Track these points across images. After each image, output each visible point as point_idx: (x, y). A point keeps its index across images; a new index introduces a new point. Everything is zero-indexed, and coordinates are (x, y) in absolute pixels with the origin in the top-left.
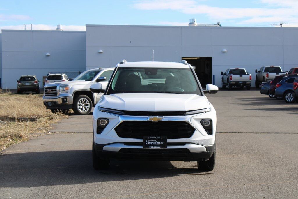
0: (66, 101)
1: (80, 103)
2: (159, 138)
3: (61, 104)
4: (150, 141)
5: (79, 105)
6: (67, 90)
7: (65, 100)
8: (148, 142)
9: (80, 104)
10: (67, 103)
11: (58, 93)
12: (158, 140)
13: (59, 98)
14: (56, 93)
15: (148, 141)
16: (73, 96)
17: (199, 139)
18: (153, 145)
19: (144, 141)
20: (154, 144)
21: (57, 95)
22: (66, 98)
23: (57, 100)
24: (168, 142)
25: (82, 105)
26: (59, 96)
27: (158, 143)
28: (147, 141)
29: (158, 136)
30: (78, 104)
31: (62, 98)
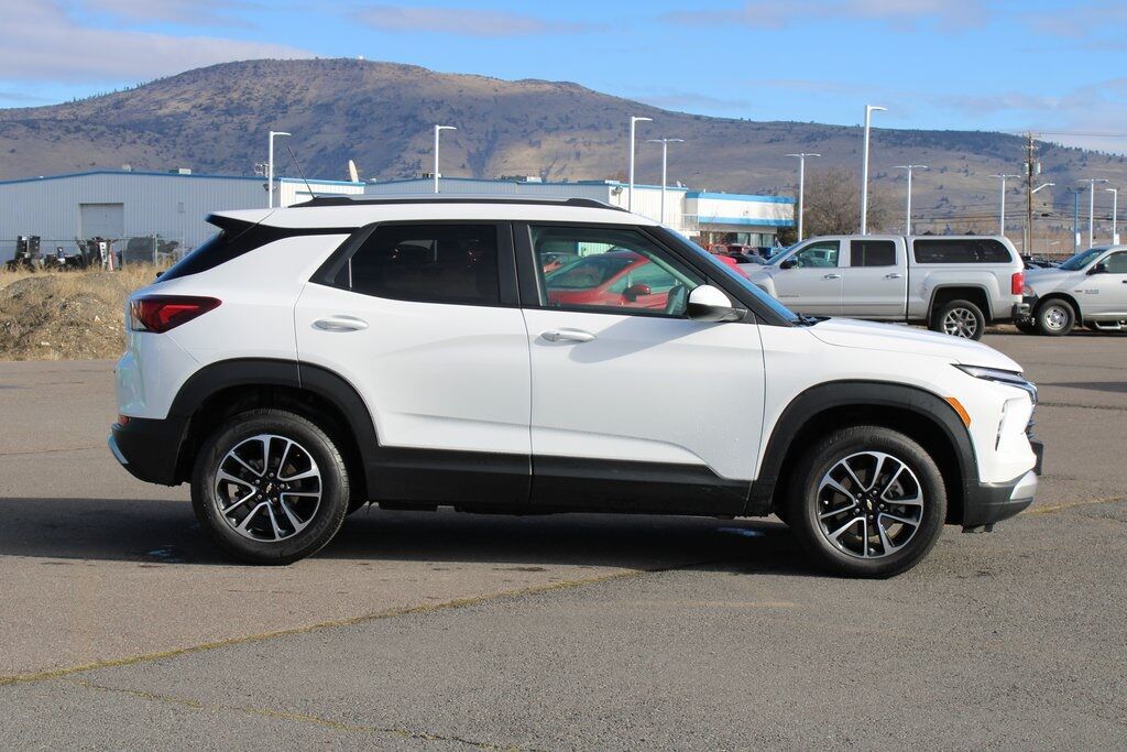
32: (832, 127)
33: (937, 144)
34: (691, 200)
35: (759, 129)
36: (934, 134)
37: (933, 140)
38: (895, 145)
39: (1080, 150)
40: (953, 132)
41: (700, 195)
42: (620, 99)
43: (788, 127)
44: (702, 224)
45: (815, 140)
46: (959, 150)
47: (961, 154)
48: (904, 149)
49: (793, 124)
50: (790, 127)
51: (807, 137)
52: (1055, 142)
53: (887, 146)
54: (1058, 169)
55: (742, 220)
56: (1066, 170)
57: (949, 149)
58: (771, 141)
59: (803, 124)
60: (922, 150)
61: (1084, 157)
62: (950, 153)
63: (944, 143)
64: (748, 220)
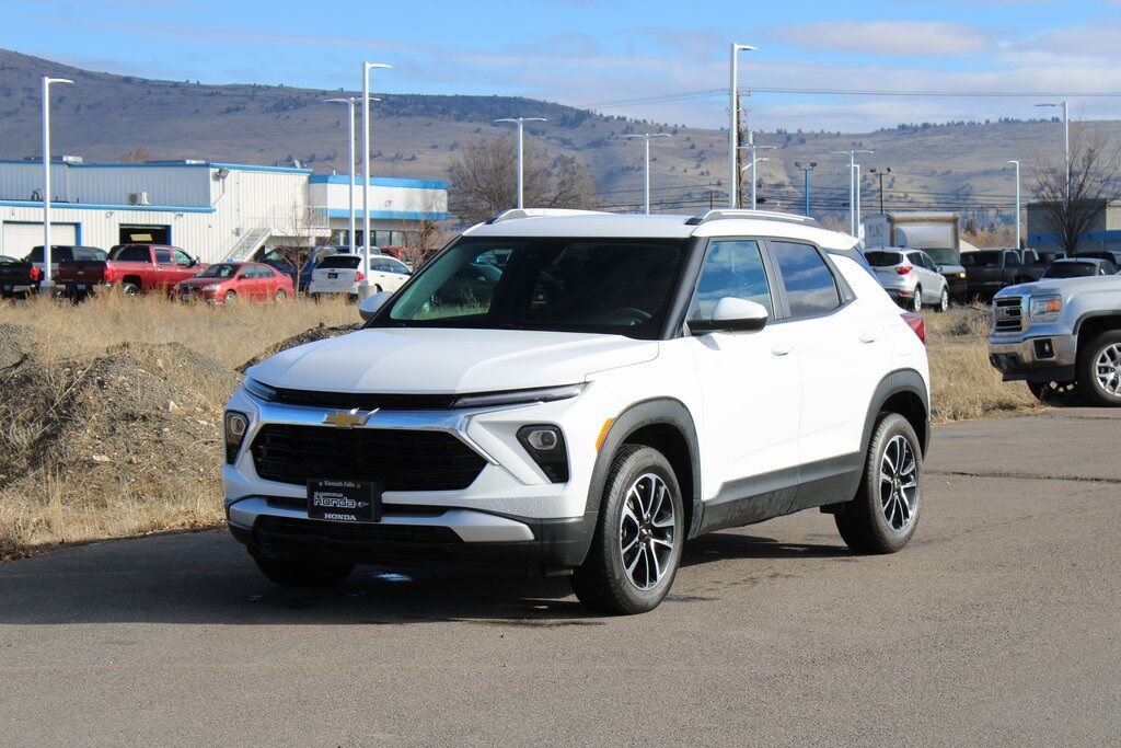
0: (1051, 353)
1: (1103, 360)
2: (350, 485)
3: (1034, 362)
4: (327, 494)
5: (1100, 368)
6: (1054, 311)
7: (1047, 348)
8: (321, 499)
9: (1103, 365)
10: (1054, 358)
11: (1024, 323)
12: (348, 493)
13: (1025, 339)
14: (1019, 322)
15: (321, 495)
16: (1074, 333)
17: (501, 497)
18: (335, 510)
19: (311, 494)
20: (339, 506)
21: (1020, 329)
22: (1049, 342)
23: (1017, 348)
24: (384, 501)
25: (1113, 370)
26: (1027, 332)
27: (350, 503)
28: (316, 493)
29: (348, 480)
30: (1098, 363)
31: (1036, 342)
32: (308, 93)
33: (444, 112)
34: (316, 187)
35: (211, 95)
36: (439, 99)
37: (440, 108)
38: (390, 114)
39: (624, 119)
40: (463, 97)
41: (330, 179)
42: (21, 55)
43: (250, 93)
44: (334, 220)
45: (285, 109)
46: (471, 121)
47: (475, 125)
48: (403, 120)
49: (256, 88)
50: (253, 92)
51: (276, 105)
52: (592, 109)
53: (380, 117)
54: (597, 144)
55: (382, 212)
56: (607, 144)
57: (459, 120)
58: (228, 111)
59: (269, 88)
60: (425, 120)
61: (630, 128)
62: (462, 125)
63: (454, 112)
64: (391, 213)
